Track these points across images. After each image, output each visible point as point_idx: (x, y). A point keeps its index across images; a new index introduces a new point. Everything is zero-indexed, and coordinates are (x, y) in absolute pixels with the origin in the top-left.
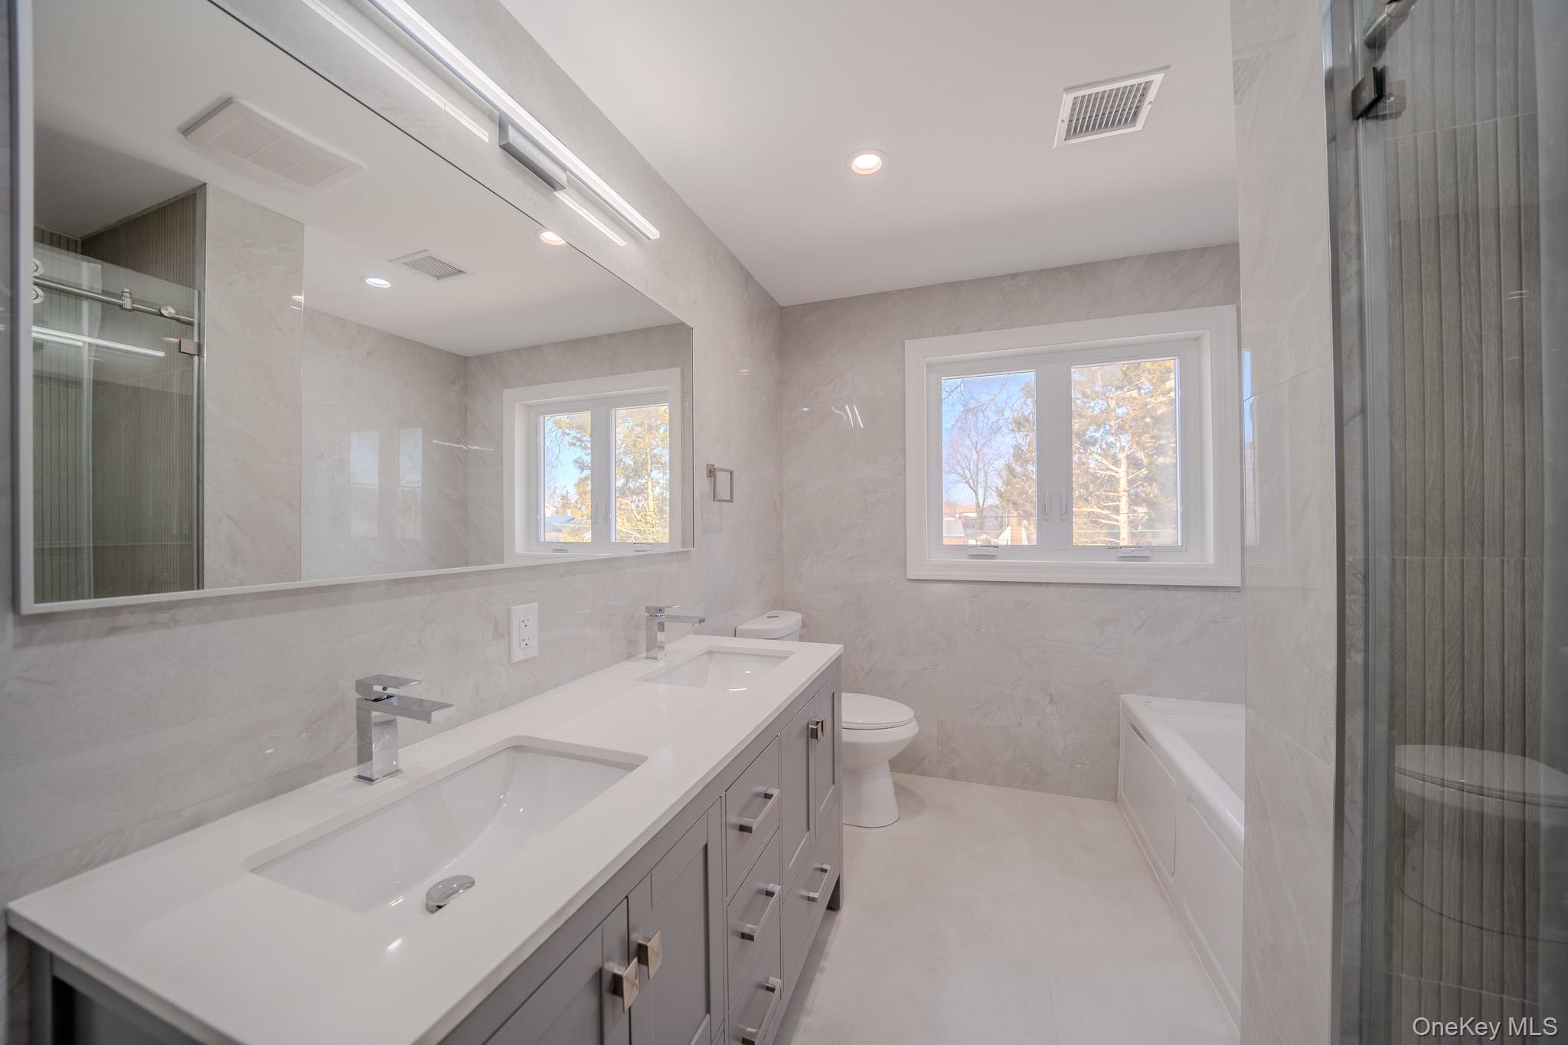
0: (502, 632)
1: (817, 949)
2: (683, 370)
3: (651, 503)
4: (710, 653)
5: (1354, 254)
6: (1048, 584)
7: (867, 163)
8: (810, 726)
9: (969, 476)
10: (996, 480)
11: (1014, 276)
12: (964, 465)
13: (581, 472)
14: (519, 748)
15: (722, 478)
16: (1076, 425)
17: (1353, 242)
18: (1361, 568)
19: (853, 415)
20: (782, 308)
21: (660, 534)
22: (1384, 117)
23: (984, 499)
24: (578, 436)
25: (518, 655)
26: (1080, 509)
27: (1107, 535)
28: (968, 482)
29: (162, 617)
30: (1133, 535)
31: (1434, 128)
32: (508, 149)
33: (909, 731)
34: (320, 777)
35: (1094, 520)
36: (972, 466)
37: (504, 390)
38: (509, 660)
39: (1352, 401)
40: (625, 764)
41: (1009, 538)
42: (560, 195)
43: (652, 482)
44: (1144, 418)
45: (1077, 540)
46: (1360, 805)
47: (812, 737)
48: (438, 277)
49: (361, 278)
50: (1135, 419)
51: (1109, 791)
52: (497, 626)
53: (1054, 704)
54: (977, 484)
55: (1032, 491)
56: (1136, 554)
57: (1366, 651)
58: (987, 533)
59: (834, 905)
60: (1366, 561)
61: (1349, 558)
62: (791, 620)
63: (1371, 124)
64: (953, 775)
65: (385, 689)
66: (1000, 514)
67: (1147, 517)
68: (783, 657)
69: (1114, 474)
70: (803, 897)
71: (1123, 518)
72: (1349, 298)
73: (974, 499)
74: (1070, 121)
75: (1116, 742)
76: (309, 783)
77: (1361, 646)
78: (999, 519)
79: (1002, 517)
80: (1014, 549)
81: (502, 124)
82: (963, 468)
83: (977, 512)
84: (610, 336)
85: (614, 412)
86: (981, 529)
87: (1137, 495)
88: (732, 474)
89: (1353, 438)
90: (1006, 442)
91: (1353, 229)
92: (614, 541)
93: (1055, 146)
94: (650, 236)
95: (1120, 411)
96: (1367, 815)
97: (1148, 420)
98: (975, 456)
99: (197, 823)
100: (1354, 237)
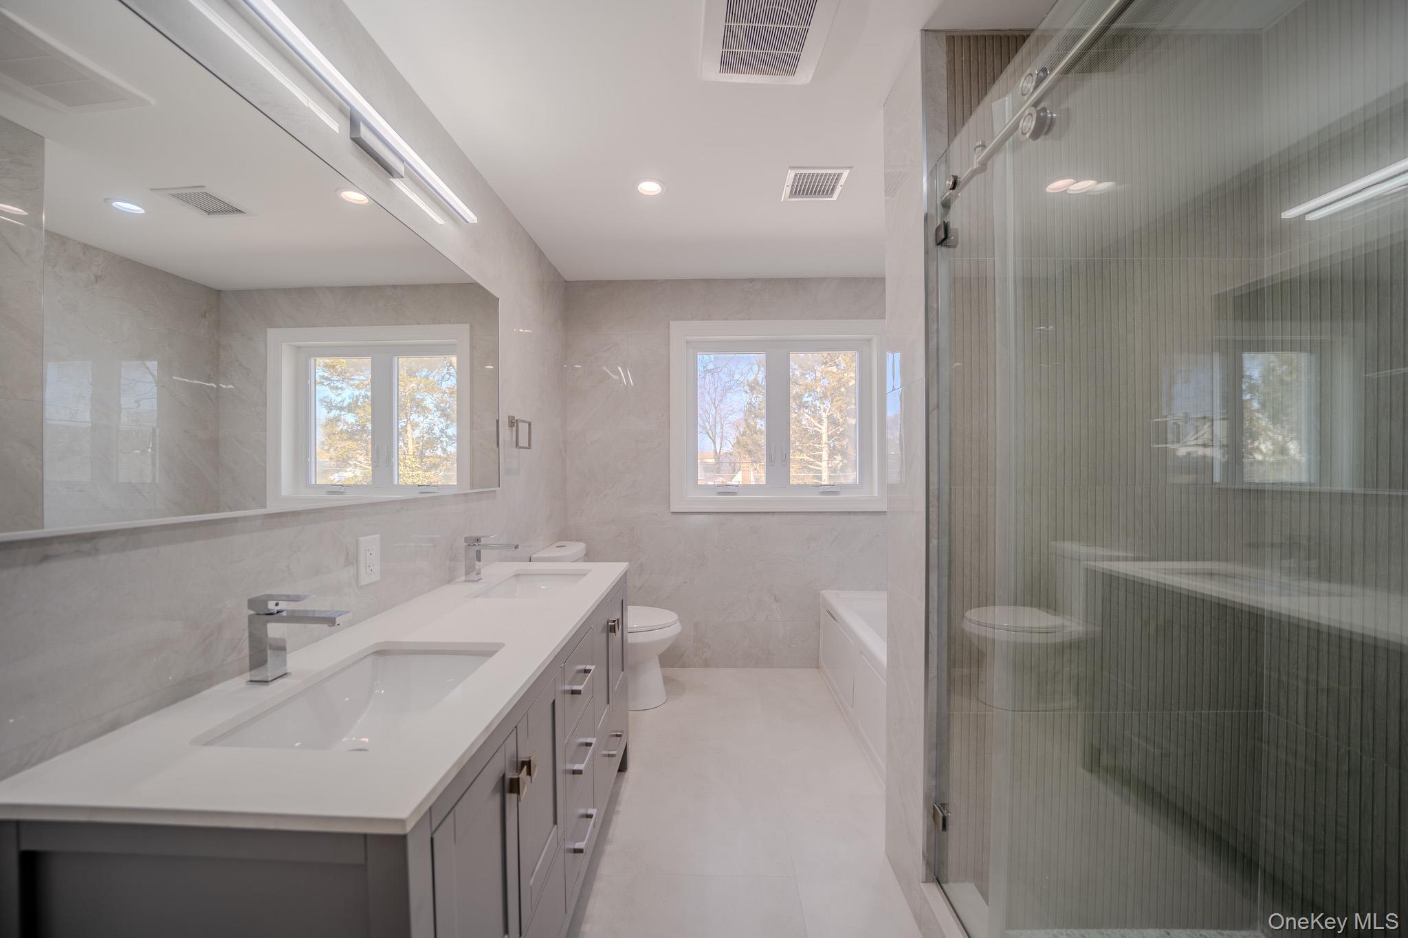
0: (351, 559)
1: (613, 799)
2: (471, 327)
3: (411, 447)
4: (517, 576)
5: (935, 319)
6: (773, 513)
7: (650, 188)
8: (610, 624)
9: (708, 427)
10: (730, 432)
11: (751, 280)
12: (704, 418)
13: (328, 413)
14: (381, 652)
15: (523, 428)
16: (794, 390)
17: (935, 313)
18: (936, 493)
19: (625, 377)
20: (566, 282)
21: (447, 476)
22: (949, 247)
23: (721, 448)
24: (326, 375)
25: (365, 579)
26: (795, 456)
27: (814, 477)
28: (708, 433)
29: (86, 546)
30: (830, 477)
31: (970, 257)
32: (358, 142)
33: (675, 630)
34: (210, 686)
35: (805, 466)
36: (711, 419)
37: (269, 330)
38: (357, 584)
39: (933, 402)
40: (485, 652)
41: (741, 480)
42: (396, 182)
43: (412, 426)
44: (839, 388)
45: (793, 481)
46: (936, 625)
47: (611, 632)
48: (209, 213)
49: (105, 200)
50: (834, 388)
51: (814, 662)
52: (348, 554)
53: (777, 601)
54: (715, 434)
55: (763, 442)
56: (832, 490)
57: (938, 538)
58: (723, 477)
59: (623, 768)
60: (939, 489)
61: (931, 488)
62: (579, 548)
63: (944, 249)
64: (706, 664)
65: (277, 604)
66: (733, 460)
67: (841, 464)
68: (582, 574)
69: (819, 430)
70: (605, 756)
71: (824, 464)
72: (933, 344)
73: (713, 448)
74: (793, 186)
75: (818, 625)
76: (204, 690)
77: (936, 536)
78: (733, 464)
79: (734, 463)
80: (746, 487)
81: (354, 121)
82: (703, 421)
83: (715, 458)
84: (395, 287)
85: (396, 359)
86: (718, 472)
87: (834, 447)
88: (530, 425)
89: (933, 422)
90: (739, 400)
91: (935, 305)
92: (396, 483)
93: (782, 200)
94: (468, 220)
95: (825, 382)
96: (939, 628)
97: (843, 390)
98: (713, 412)
99: (114, 726)
100: (935, 310)
